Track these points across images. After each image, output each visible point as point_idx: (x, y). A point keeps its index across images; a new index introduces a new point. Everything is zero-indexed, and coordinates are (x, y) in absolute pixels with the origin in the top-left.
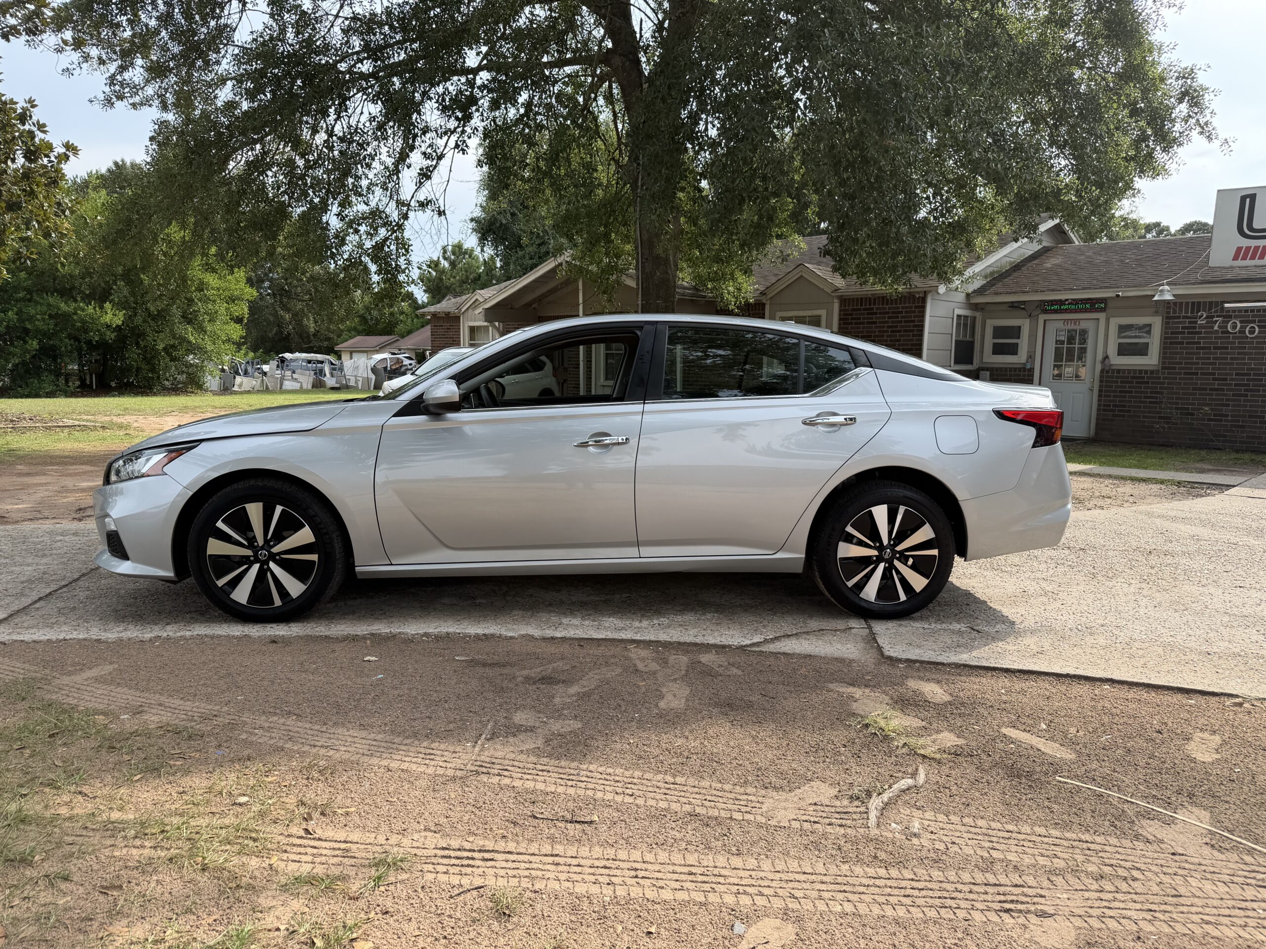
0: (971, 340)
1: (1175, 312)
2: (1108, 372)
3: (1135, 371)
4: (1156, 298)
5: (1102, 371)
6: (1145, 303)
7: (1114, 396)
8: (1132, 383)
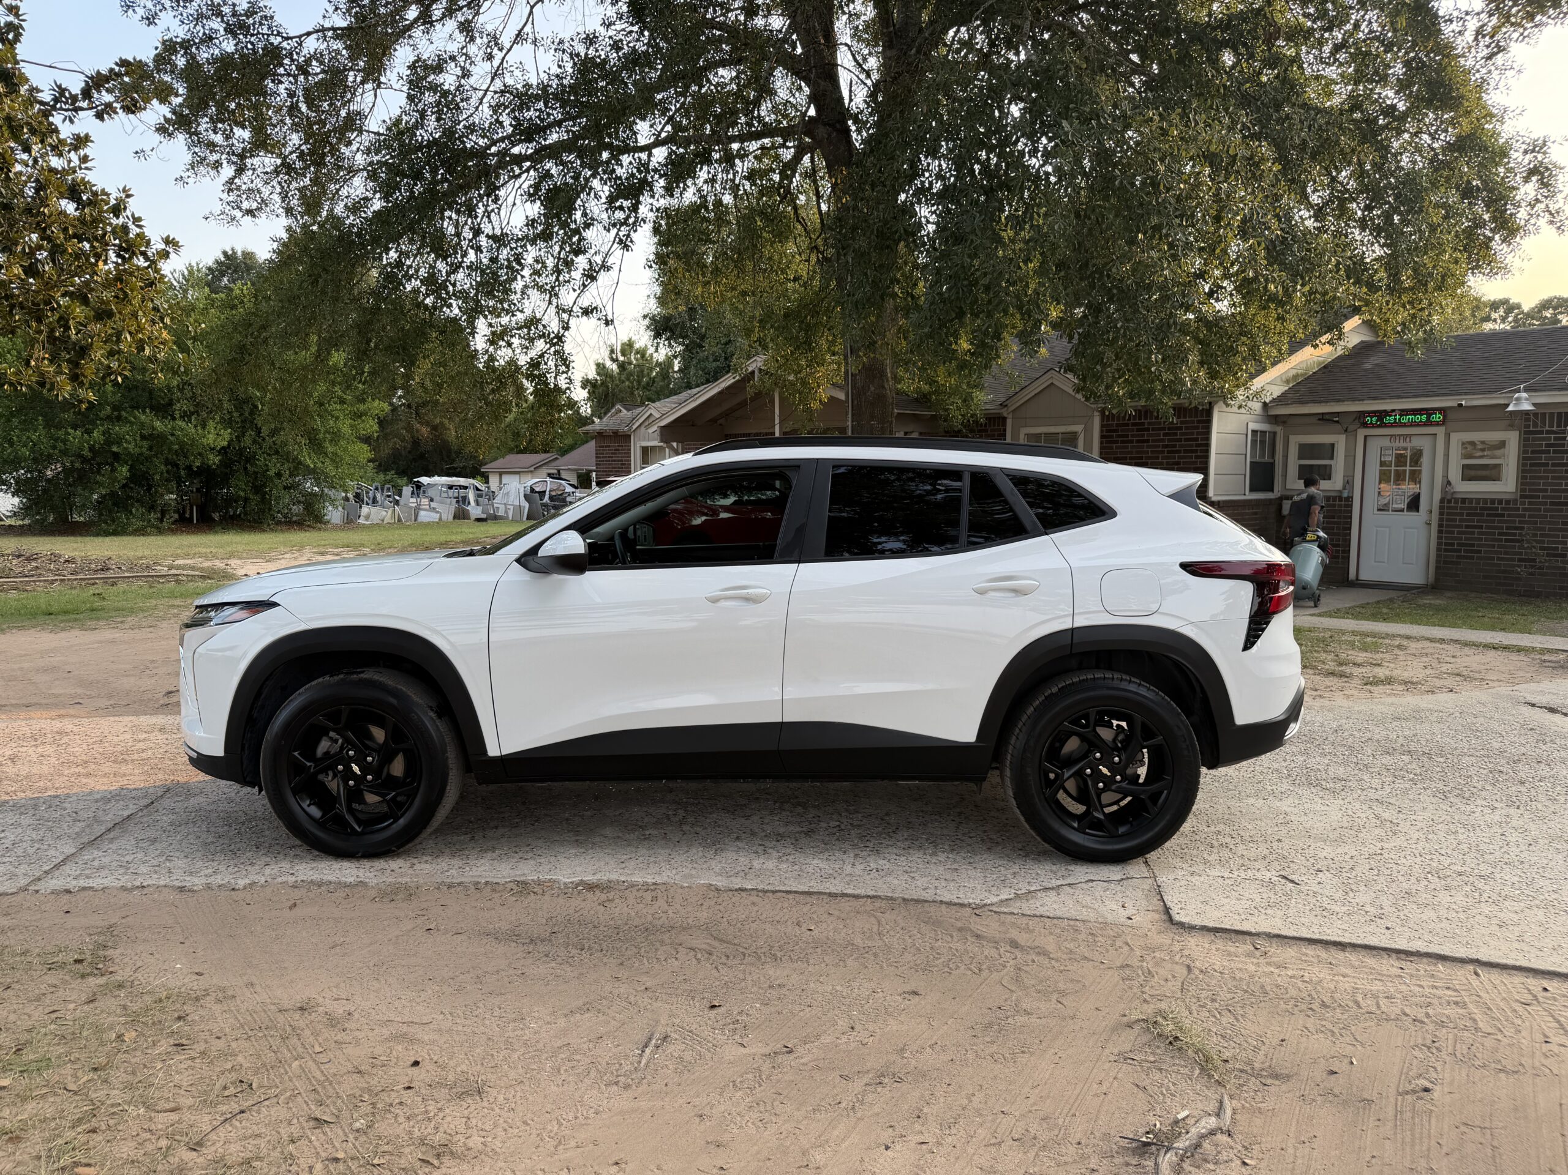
0: (1271, 461)
1: (1536, 425)
2: (1449, 501)
3: (1485, 501)
4: (1510, 408)
5: (1442, 501)
6: (1497, 415)
7: (1459, 532)
8: (1482, 515)
